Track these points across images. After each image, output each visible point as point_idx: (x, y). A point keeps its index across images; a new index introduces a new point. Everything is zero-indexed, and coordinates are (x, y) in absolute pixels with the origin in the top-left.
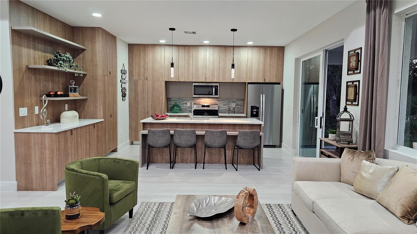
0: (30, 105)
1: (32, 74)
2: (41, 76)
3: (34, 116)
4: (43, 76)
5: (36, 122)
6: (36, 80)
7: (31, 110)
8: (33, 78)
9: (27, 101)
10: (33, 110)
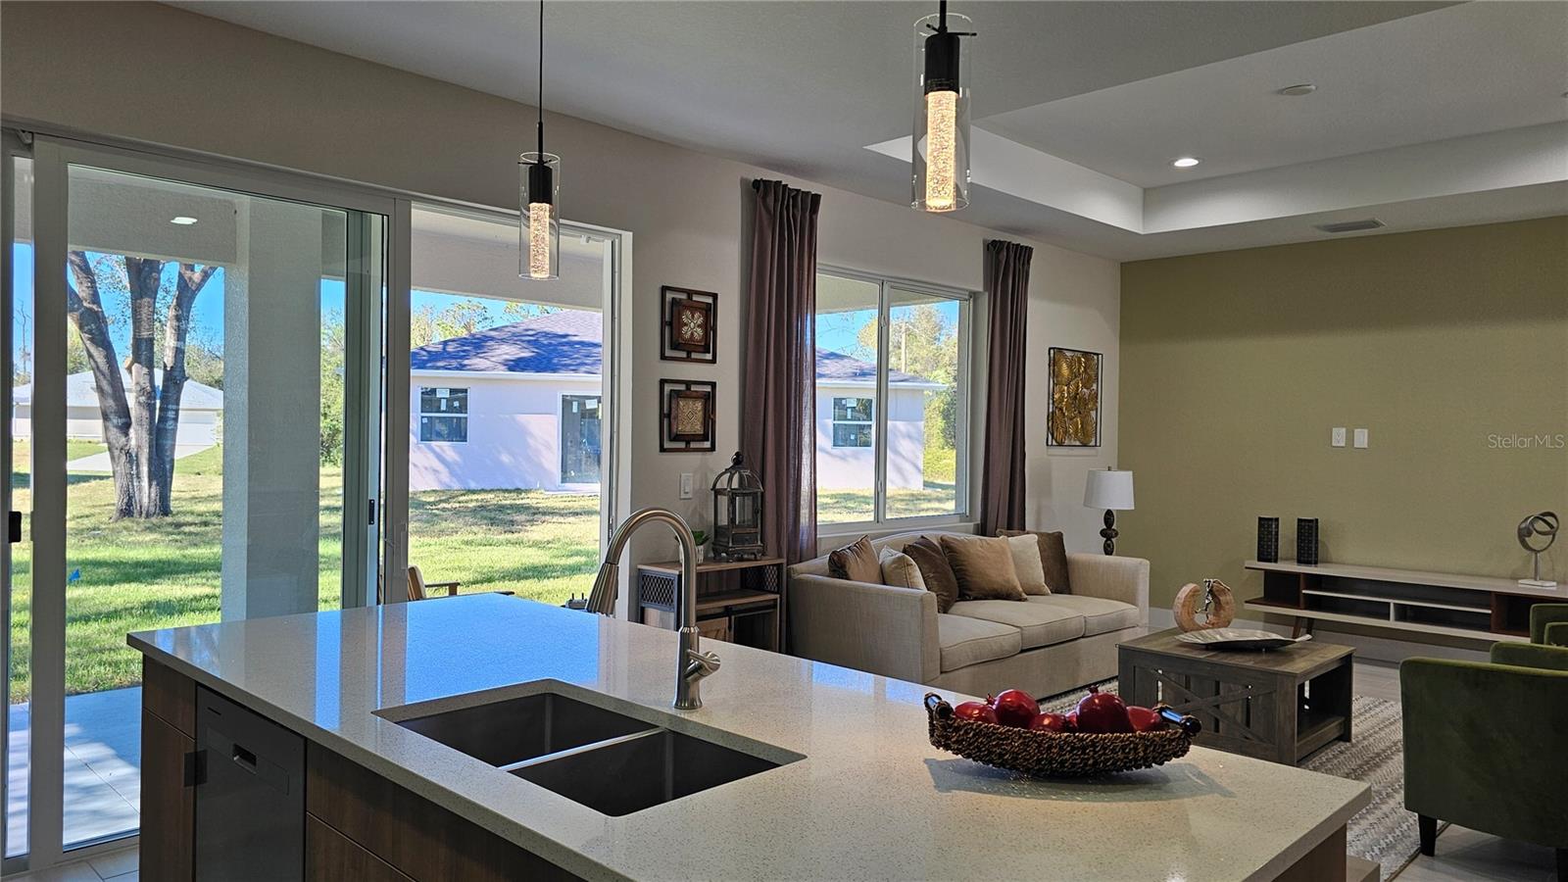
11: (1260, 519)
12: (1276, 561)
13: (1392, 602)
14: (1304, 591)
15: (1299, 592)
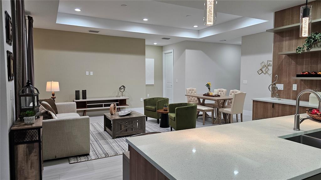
0: (287, 83)
1: (292, 59)
2: (305, 59)
3: (291, 92)
4: (307, 59)
5: (293, 96)
6: (297, 63)
7: (288, 86)
8: (293, 62)
9: (285, 79)
10: (291, 87)
11: (76, 91)
12: (79, 99)
13: (103, 104)
14: (87, 105)
15: (86, 104)
